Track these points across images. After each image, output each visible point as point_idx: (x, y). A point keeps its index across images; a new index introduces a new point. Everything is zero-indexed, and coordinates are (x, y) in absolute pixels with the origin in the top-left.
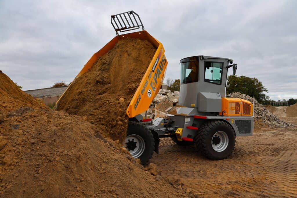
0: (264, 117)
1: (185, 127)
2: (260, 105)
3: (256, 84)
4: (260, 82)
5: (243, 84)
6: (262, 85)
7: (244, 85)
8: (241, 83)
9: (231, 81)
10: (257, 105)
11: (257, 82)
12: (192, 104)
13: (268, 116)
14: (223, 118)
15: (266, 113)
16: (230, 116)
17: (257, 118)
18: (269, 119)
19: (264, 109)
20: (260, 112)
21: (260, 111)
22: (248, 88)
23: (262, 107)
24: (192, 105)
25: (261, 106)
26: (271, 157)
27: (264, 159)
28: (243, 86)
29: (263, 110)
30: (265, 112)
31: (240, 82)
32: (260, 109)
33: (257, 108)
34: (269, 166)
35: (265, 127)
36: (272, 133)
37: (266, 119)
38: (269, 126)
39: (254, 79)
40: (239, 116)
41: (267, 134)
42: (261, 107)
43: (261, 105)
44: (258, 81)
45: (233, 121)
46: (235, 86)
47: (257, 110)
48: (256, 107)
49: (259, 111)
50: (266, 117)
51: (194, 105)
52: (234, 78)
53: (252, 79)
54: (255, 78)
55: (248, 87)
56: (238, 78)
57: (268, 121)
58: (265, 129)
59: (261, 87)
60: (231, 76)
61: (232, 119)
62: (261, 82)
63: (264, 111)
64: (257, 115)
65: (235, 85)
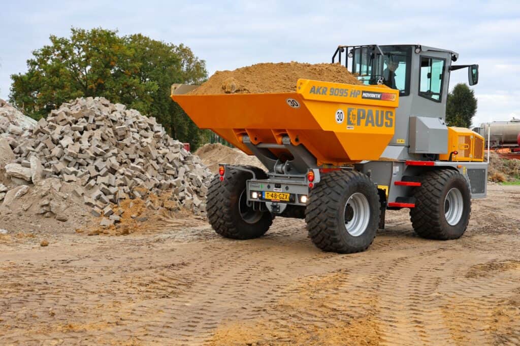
0: (183, 182)
1: (392, 183)
2: (171, 144)
3: (184, 68)
4: (199, 60)
5: (138, 65)
6: (205, 72)
7: (142, 68)
8: (133, 61)
9: (95, 53)
10: (161, 145)
11: (190, 61)
12: (399, 139)
13: (194, 180)
14: (453, 165)
15: (188, 169)
16: (459, 161)
17: (158, 186)
18: (198, 189)
19: (185, 158)
20: (171, 166)
21: (171, 163)
22: (156, 83)
23: (178, 149)
24: (399, 141)
25: (176, 146)
26: (165, 299)
27: (141, 309)
28: (140, 75)
29: (182, 159)
30: (185, 166)
31: (129, 57)
32: (171, 156)
33: (160, 151)
34: (150, 326)
35: (182, 217)
36: (197, 233)
37: (189, 190)
38: (193, 212)
39: (178, 49)
40: (468, 161)
41: (180, 235)
42: (175, 151)
43: (177, 142)
44: (192, 56)
45: (464, 171)
46: (112, 72)
47: (161, 161)
48: (158, 148)
49: (168, 165)
50: (187, 184)
51: (403, 141)
52: (104, 43)
53: (173, 47)
54: (181, 46)
55: (157, 79)
56: (122, 41)
57: (195, 196)
58: (179, 221)
59: (201, 79)
60: (94, 32)
61: (464, 167)
62: (202, 61)
63: (184, 163)
64: (161, 177)
65: (111, 67)
